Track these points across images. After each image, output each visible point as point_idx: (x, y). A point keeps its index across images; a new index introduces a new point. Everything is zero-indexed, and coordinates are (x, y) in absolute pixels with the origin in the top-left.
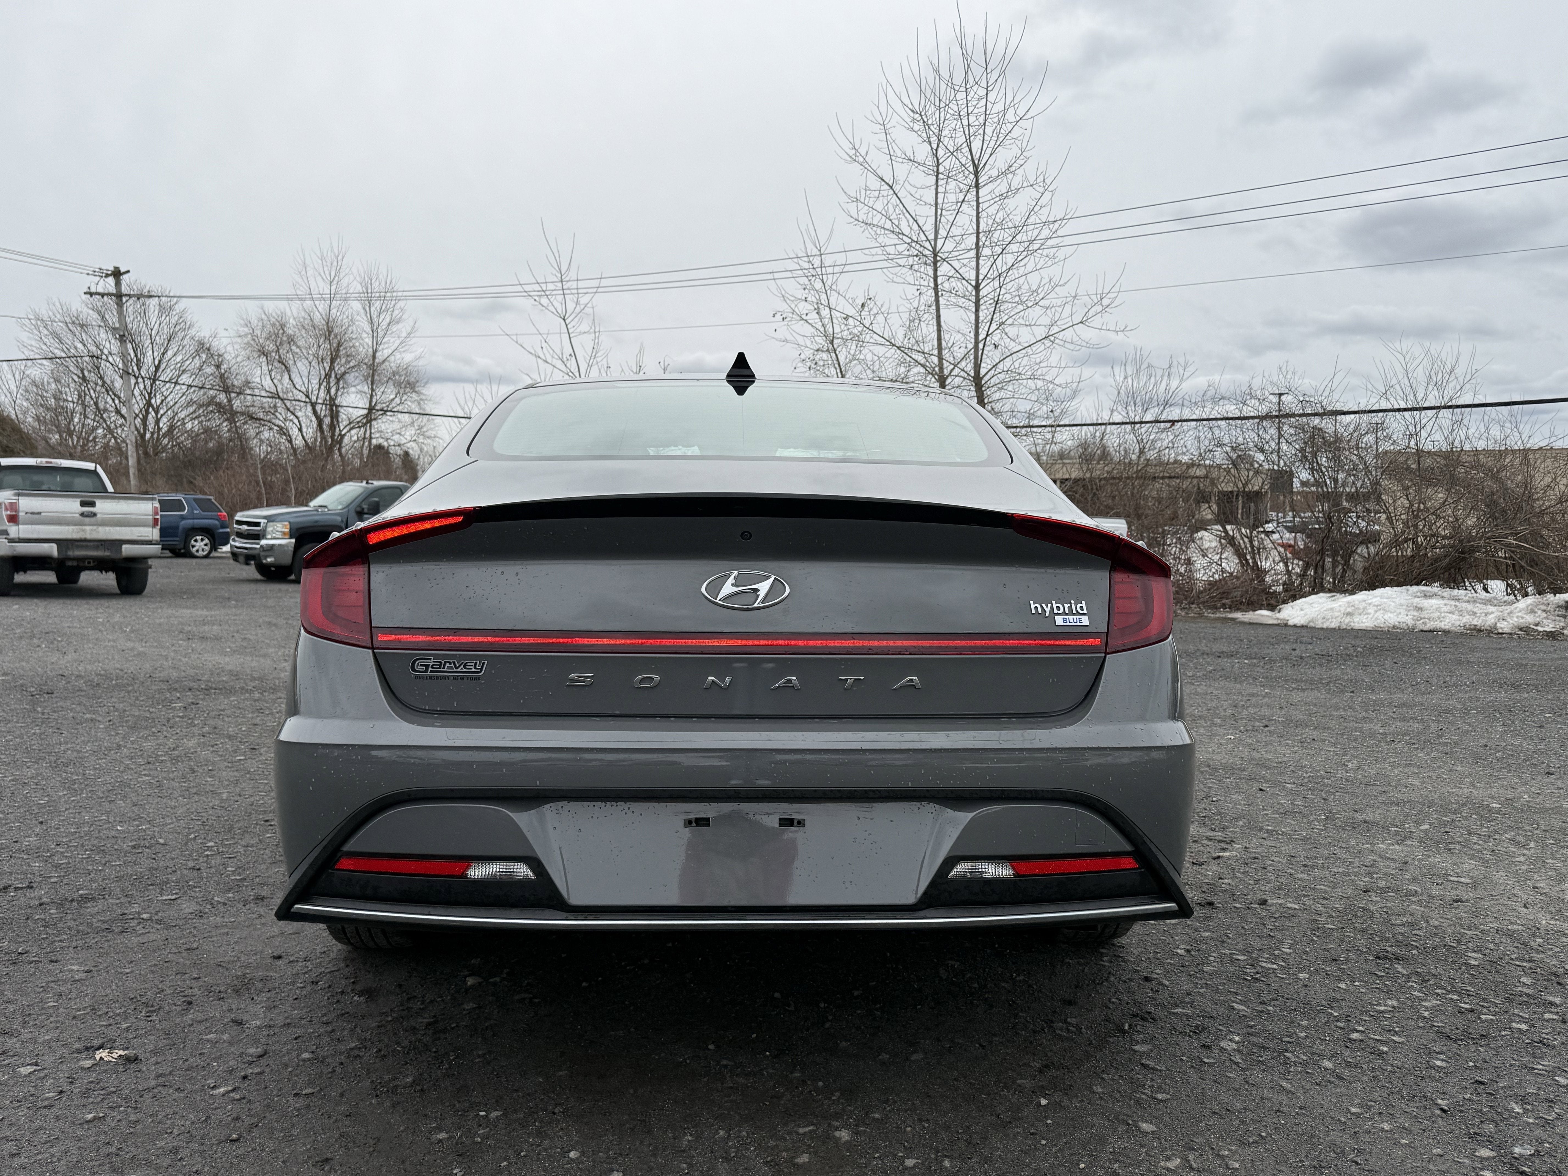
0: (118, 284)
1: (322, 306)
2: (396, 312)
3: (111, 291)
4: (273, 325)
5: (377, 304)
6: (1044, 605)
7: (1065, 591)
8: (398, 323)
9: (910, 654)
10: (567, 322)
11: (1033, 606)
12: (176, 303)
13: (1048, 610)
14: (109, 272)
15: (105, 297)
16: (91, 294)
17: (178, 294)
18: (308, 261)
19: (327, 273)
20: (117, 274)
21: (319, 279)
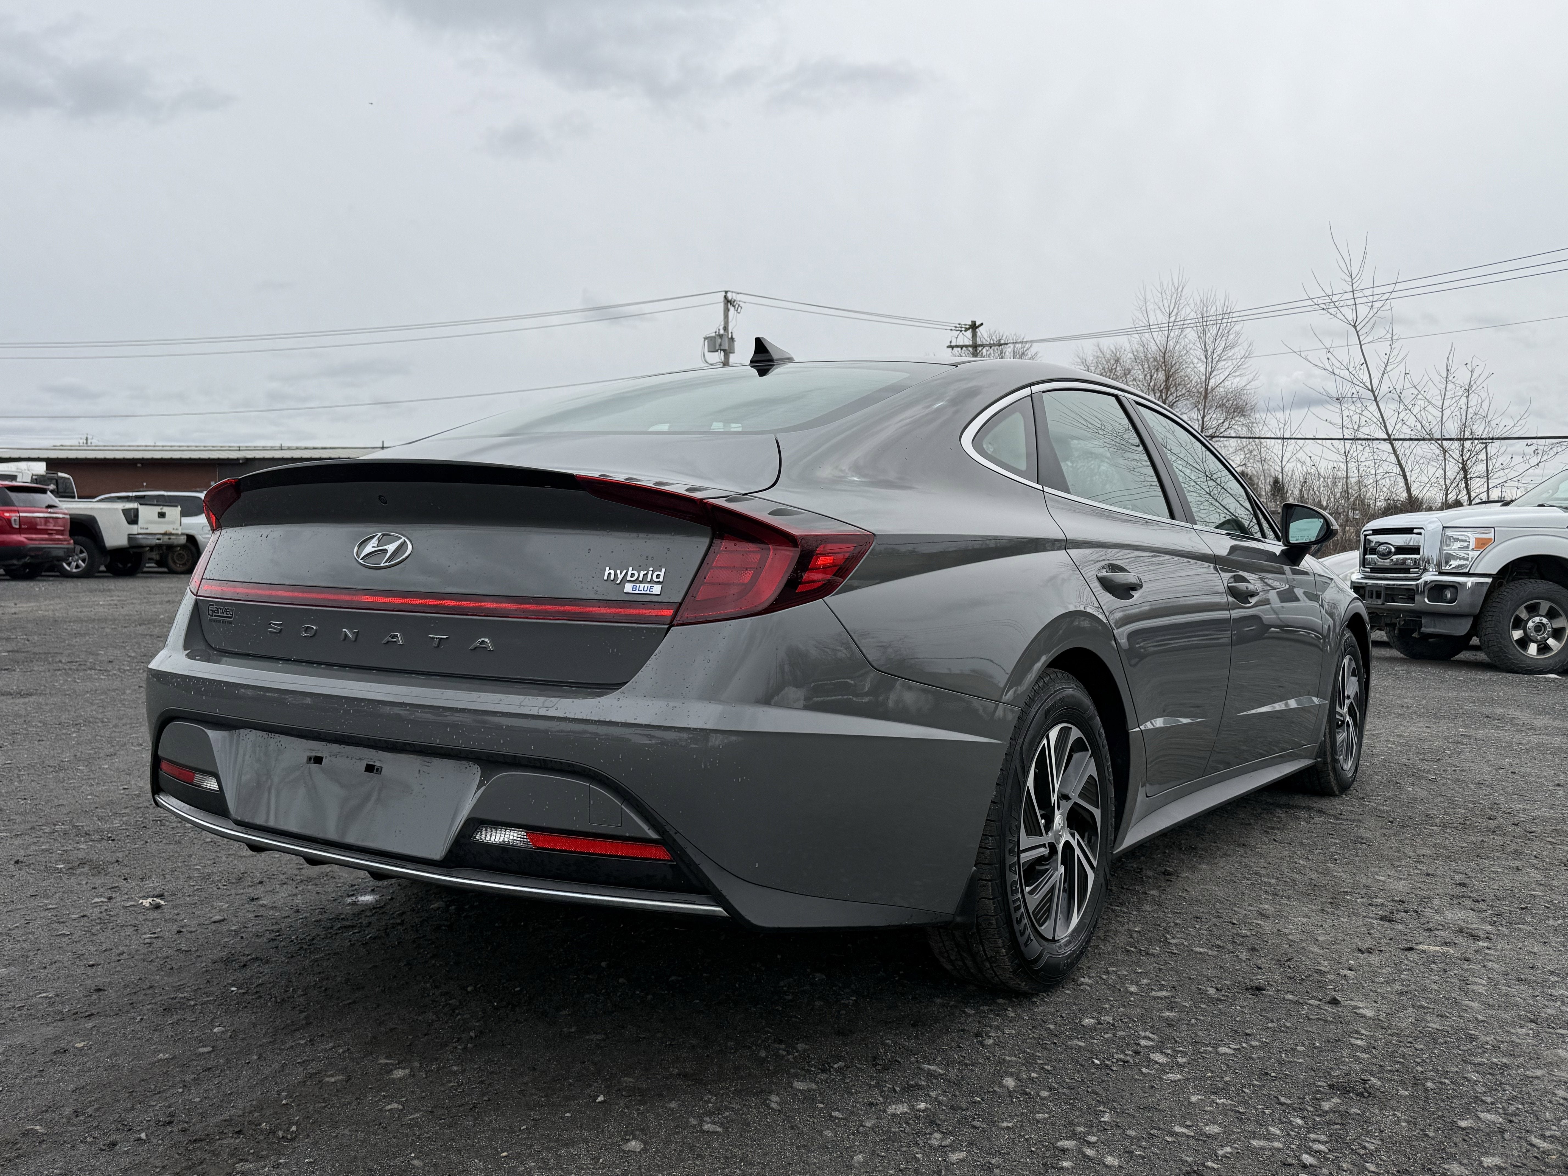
0: (974, 335)
1: (1160, 338)
2: (1231, 337)
3: (967, 343)
4: (1108, 361)
5: (1213, 331)
6: (618, 572)
7: (650, 558)
8: (1232, 347)
9: (485, 616)
10: (1358, 328)
11: (607, 572)
12: (1028, 349)
13: (620, 577)
14: (967, 327)
15: (964, 348)
16: (952, 347)
17: (1030, 340)
18: (1148, 298)
19: (1166, 305)
20: (974, 327)
21: (1158, 312)
